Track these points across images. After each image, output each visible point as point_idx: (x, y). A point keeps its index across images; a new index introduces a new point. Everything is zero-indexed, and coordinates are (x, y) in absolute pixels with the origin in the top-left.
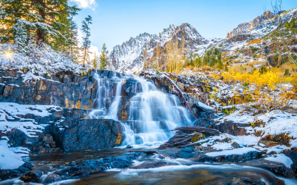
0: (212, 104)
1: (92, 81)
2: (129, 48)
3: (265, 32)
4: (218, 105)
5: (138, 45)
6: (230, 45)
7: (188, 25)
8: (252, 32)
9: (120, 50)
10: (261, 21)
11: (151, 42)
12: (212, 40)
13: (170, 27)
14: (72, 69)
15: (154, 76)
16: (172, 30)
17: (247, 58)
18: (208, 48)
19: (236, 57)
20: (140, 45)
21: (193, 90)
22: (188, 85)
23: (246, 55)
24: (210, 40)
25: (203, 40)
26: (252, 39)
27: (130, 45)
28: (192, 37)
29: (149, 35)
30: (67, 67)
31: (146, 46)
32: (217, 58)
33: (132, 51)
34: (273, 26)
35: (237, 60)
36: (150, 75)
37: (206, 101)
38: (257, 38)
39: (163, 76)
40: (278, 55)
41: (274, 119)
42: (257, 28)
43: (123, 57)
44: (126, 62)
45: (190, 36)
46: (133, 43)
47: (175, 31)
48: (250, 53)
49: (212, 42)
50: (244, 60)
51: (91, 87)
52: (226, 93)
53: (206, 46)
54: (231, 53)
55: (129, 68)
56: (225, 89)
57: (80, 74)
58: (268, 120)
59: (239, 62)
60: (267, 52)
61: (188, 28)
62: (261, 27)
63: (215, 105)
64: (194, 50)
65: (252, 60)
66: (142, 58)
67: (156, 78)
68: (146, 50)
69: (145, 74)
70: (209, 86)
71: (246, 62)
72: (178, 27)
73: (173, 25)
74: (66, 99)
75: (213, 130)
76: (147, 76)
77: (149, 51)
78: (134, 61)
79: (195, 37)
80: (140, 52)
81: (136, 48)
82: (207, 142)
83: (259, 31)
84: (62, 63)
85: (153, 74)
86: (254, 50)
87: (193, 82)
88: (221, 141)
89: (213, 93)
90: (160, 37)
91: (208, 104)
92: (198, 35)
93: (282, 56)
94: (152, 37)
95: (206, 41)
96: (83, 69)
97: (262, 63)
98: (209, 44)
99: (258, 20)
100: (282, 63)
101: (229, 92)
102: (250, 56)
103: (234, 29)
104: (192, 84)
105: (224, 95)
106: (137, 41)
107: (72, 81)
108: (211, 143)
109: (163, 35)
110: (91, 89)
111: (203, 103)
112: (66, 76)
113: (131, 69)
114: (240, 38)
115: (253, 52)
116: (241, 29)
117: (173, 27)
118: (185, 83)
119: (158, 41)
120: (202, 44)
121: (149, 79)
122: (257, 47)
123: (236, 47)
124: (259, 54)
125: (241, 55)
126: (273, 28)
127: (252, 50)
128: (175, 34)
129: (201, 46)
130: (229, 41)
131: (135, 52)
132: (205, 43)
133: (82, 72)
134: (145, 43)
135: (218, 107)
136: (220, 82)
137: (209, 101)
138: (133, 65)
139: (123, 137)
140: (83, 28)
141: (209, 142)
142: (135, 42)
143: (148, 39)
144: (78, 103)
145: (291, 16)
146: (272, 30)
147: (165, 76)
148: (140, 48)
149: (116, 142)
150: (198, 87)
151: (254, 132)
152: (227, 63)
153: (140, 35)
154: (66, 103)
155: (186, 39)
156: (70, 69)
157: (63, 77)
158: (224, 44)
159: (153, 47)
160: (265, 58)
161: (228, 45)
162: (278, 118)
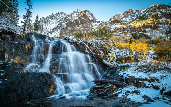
0: (111, 62)
1: (29, 41)
2: (51, 20)
3: (130, 20)
4: (115, 63)
5: (57, 19)
6: (111, 25)
7: (88, 11)
8: (123, 19)
9: (44, 20)
10: (127, 14)
11: (65, 18)
12: (102, 21)
13: (78, 11)
14: (14, 31)
15: (74, 41)
16: (79, 13)
17: (121, 33)
18: (99, 25)
19: (115, 32)
20: (58, 19)
21: (99, 52)
22: (95, 49)
23: (120, 31)
24: (100, 21)
25: (96, 21)
26: (123, 23)
27: (52, 18)
28: (90, 18)
29: (64, 14)
30: (9, 29)
31: (62, 20)
32: (104, 32)
33: (52, 22)
34: (133, 17)
35: (115, 34)
36: (71, 40)
37: (107, 59)
38: (126, 23)
39: (80, 41)
40: (136, 33)
41: (165, 78)
42: (126, 17)
43: (46, 25)
44: (48, 29)
45: (89, 18)
46: (54, 17)
47: (80, 14)
48: (122, 30)
49: (101, 22)
50: (119, 34)
51: (29, 46)
52: (119, 55)
53: (98, 24)
54: (112, 29)
55: (50, 32)
56: (118, 52)
57: (20, 35)
58: (160, 78)
59: (116, 35)
60: (131, 31)
61: (88, 13)
62: (127, 17)
63: (113, 62)
64: (91, 26)
65: (123, 35)
66: (59, 27)
67: (75, 42)
68: (62, 22)
69: (68, 39)
70: (108, 50)
71: (120, 35)
72: (82, 12)
73: (79, 10)
74: (6, 54)
75: (122, 83)
76: (70, 40)
77: (63, 24)
78: (54, 29)
79: (92, 18)
80: (58, 24)
81: (55, 20)
82: (121, 92)
83: (127, 19)
84: (5, 25)
85: (73, 39)
86: (124, 29)
87: (98, 46)
88: (131, 93)
89: (111, 54)
90: (71, 16)
91: (109, 62)
92: (94, 17)
93: (139, 34)
94: (66, 16)
95: (98, 21)
96: (23, 32)
97: (129, 36)
98: (100, 23)
99: (126, 13)
100: (139, 37)
101: (120, 54)
102: (122, 32)
103: (113, 17)
104: (97, 48)
105: (118, 56)
106: (57, 16)
107: (13, 40)
108: (124, 93)
109: (73, 15)
110: (29, 47)
111: (106, 60)
112: (8, 36)
113: (51, 33)
114: (117, 22)
115: (124, 30)
116: (117, 17)
117: (79, 11)
118: (93, 47)
119: (70, 18)
120: (96, 23)
121: (71, 43)
122: (126, 28)
123: (115, 27)
124: (127, 31)
125: (117, 31)
126: (133, 18)
127: (123, 29)
128: (81, 15)
129: (95, 24)
130: (111, 23)
131: (55, 23)
132: (98, 22)
133: (22, 34)
134: (62, 19)
135: (115, 64)
136: (114, 48)
137: (110, 60)
138: (53, 31)
139: (55, 87)
140: (27, 2)
141: (122, 93)
142: (55, 17)
143: (64, 16)
144: (17, 57)
145: (142, 13)
146: (133, 20)
147: (82, 41)
148: (58, 21)
149: (49, 91)
150: (101, 50)
151: (151, 85)
152: (110, 35)
153: (59, 13)
154: (6, 57)
155: (87, 19)
156: (12, 31)
157: (5, 36)
158: (108, 24)
159: (66, 21)
160: (130, 34)
161: (110, 25)
162: (167, 77)
